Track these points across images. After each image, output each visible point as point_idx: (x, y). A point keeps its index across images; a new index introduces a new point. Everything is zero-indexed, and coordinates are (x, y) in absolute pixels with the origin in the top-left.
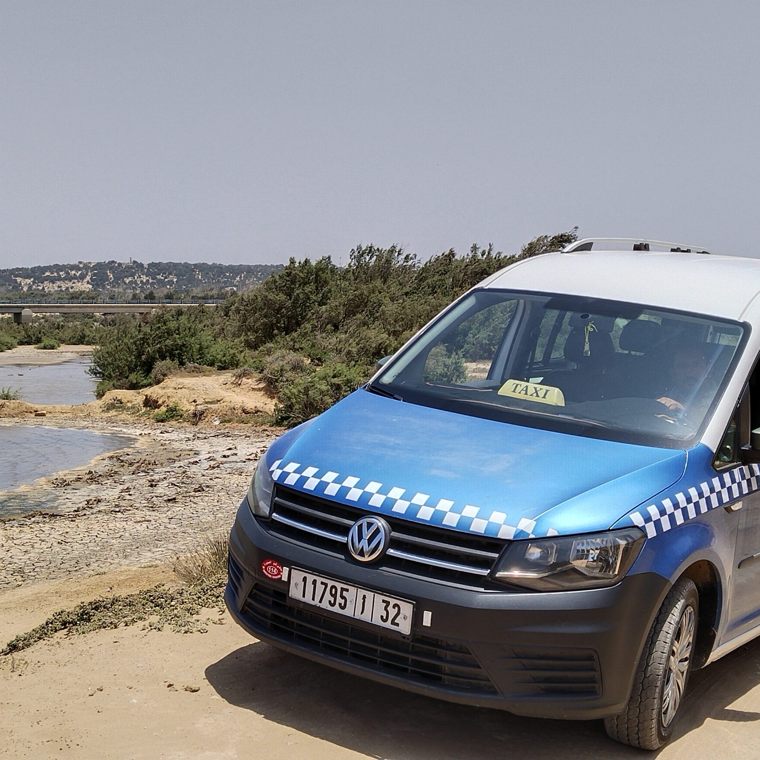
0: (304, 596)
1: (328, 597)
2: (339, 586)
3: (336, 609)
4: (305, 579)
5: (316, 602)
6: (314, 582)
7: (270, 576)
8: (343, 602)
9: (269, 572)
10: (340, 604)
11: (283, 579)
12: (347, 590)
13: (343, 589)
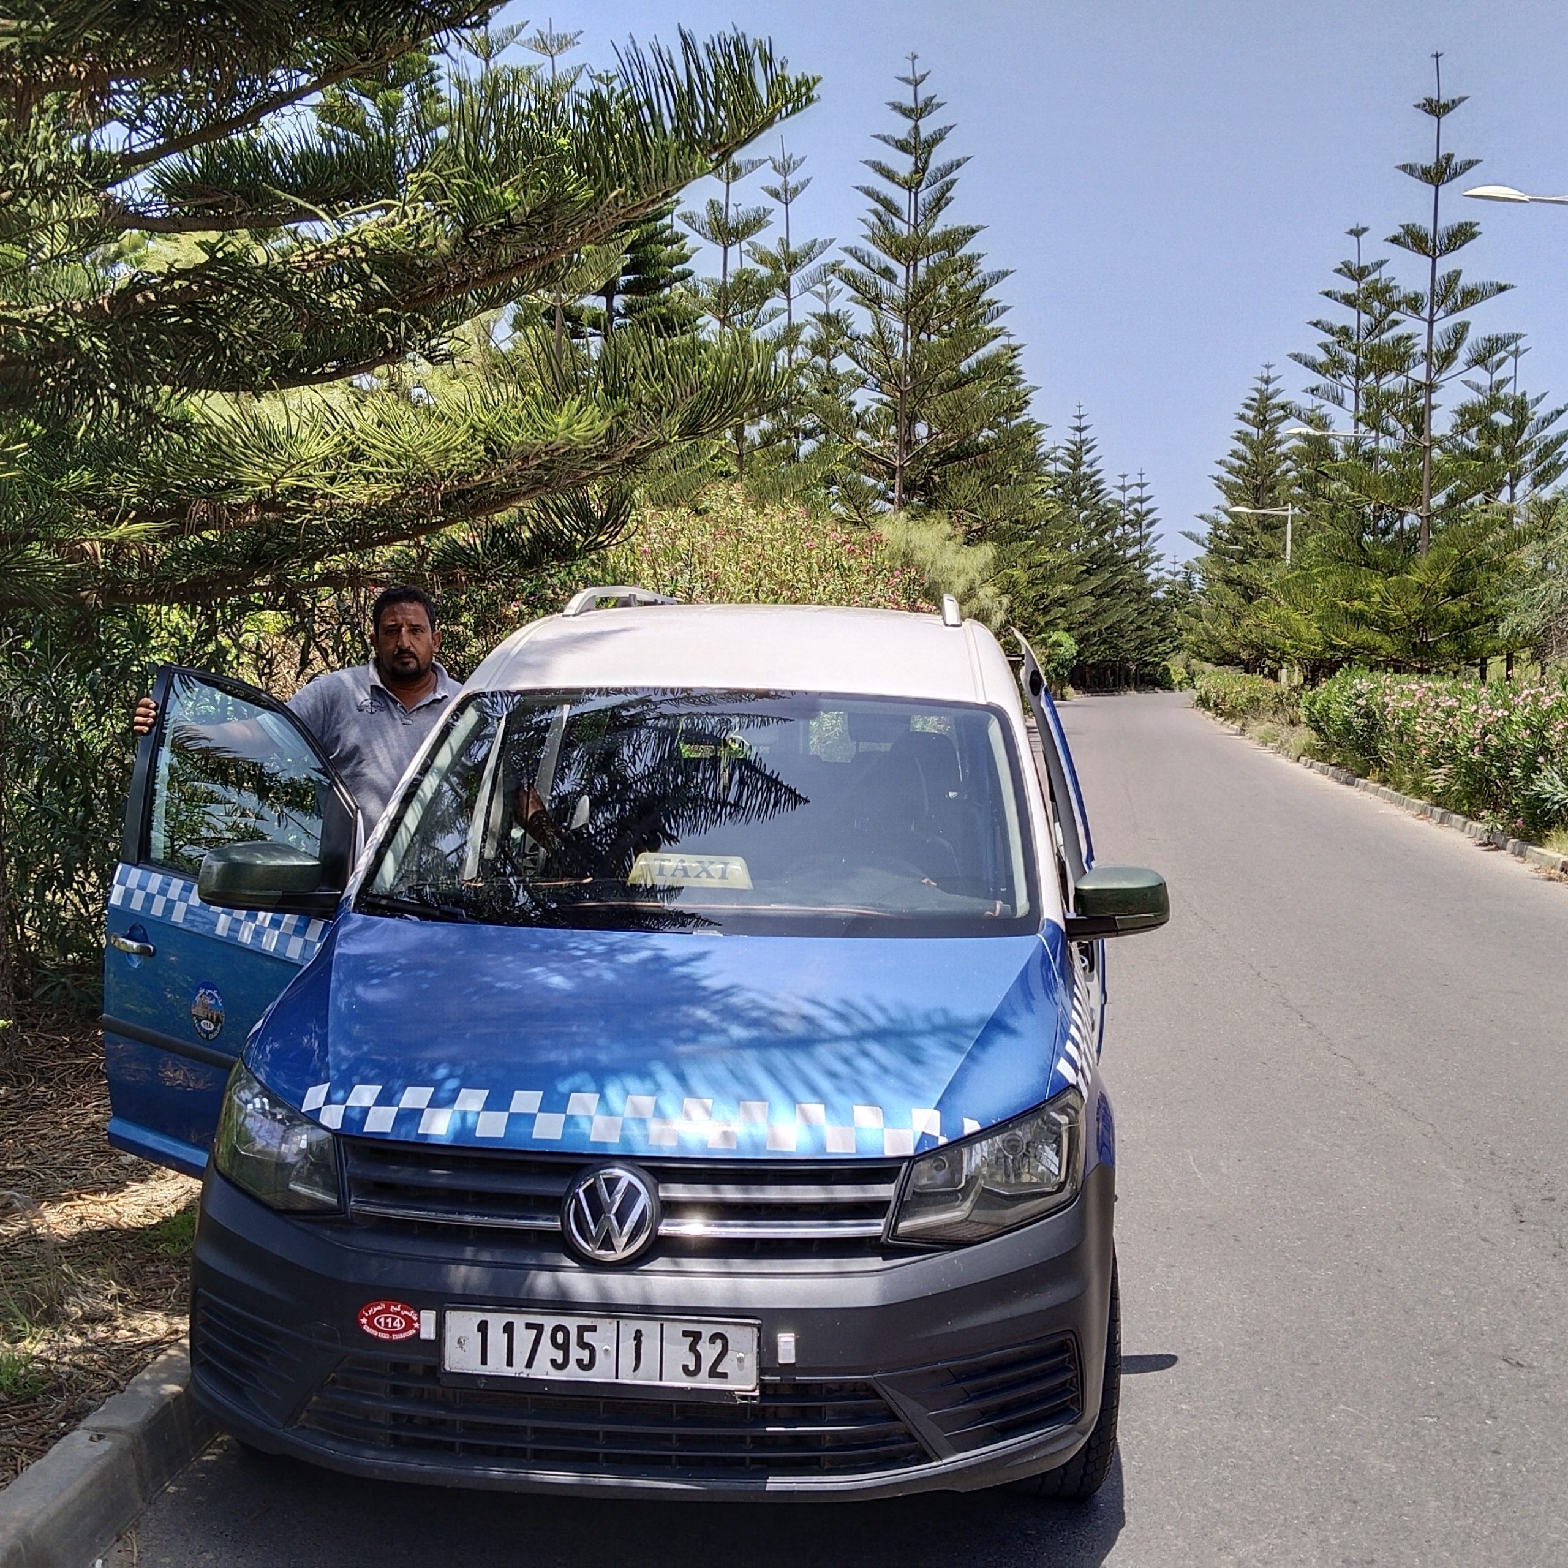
0: (484, 1361)
1: (547, 1350)
2: (572, 1323)
3: (573, 1373)
4: (483, 1327)
5: (518, 1369)
6: (509, 1328)
7: (386, 1336)
8: (585, 1355)
9: (382, 1327)
10: (579, 1362)
11: (423, 1336)
12: (593, 1329)
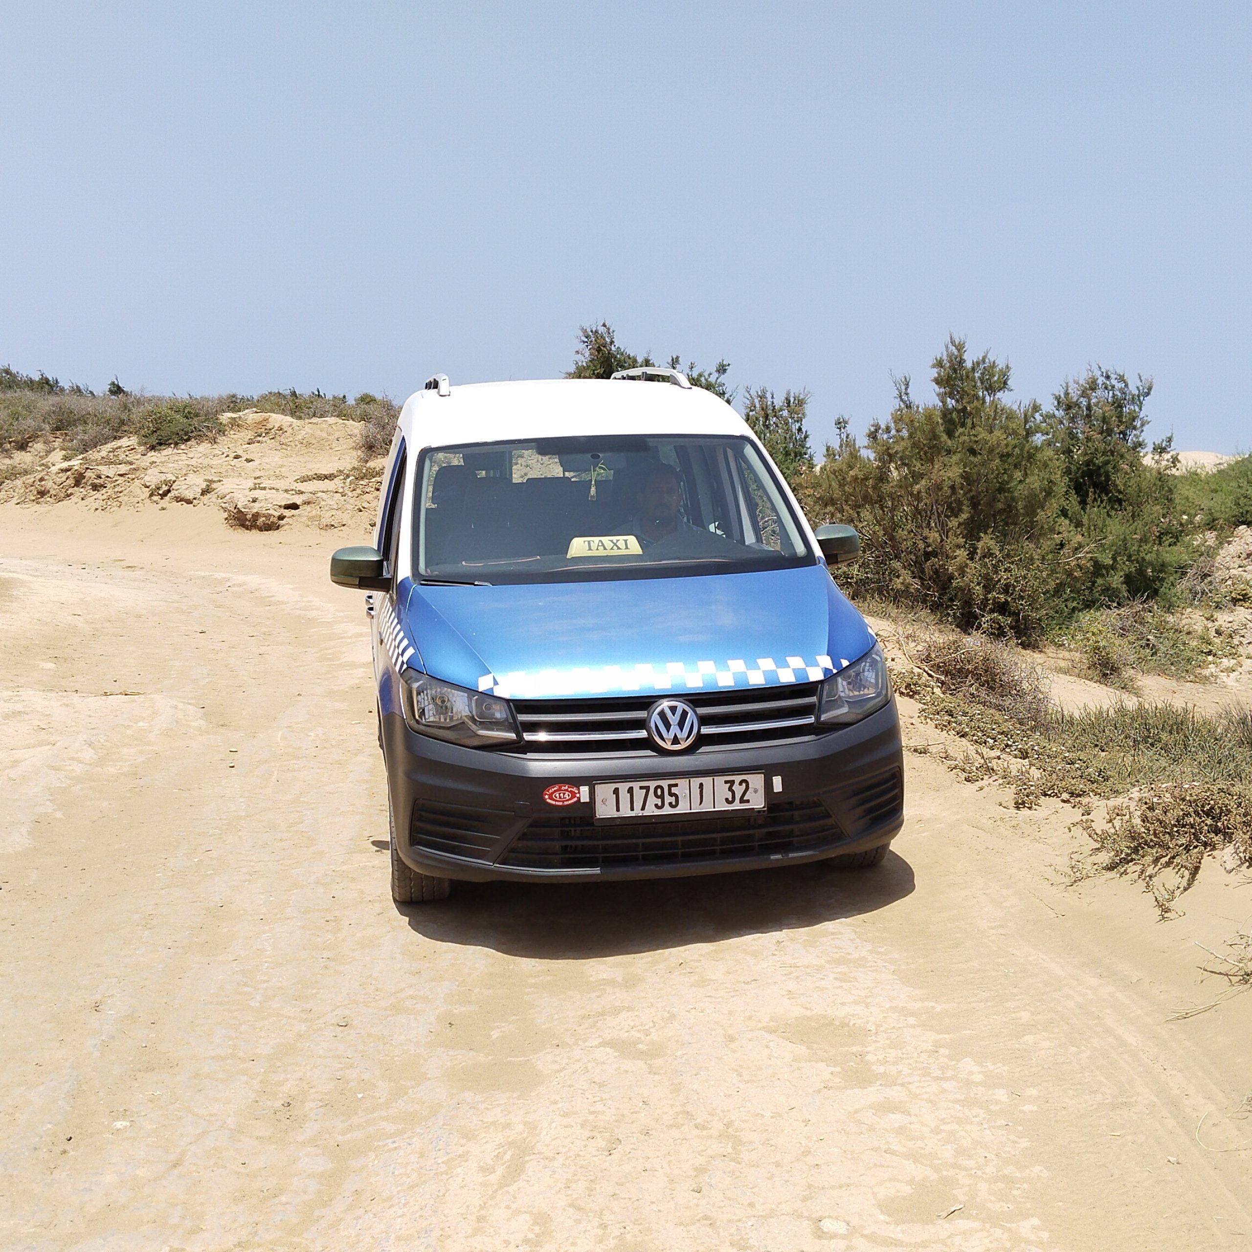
0: (618, 810)
1: (652, 800)
2: (665, 784)
3: (667, 810)
4: (616, 792)
5: (638, 812)
7: (561, 804)
8: (673, 799)
9: (558, 799)
10: (670, 804)
11: (582, 801)
12: (676, 785)
13: (670, 786)
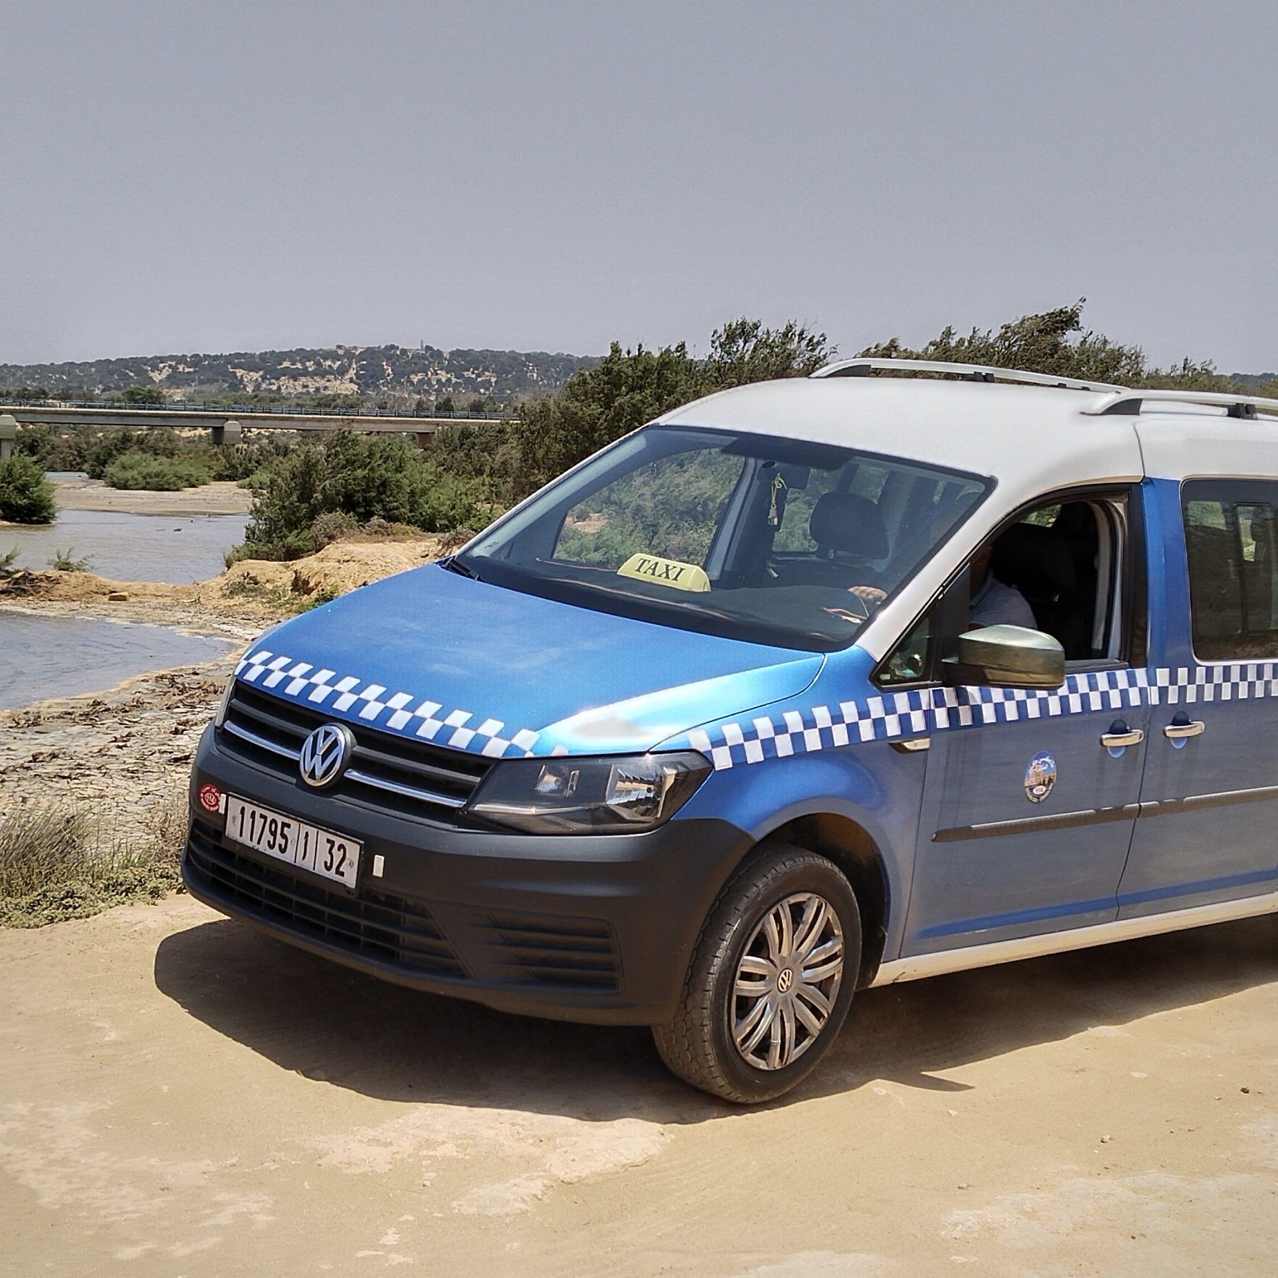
0: (241, 835)
1: (267, 835)
2: (280, 819)
3: (275, 853)
4: (243, 812)
5: (253, 844)
6: (253, 814)
7: (208, 808)
8: (283, 842)
9: (207, 801)
10: (280, 846)
11: (220, 811)
12: (289, 826)
13: (284, 825)
